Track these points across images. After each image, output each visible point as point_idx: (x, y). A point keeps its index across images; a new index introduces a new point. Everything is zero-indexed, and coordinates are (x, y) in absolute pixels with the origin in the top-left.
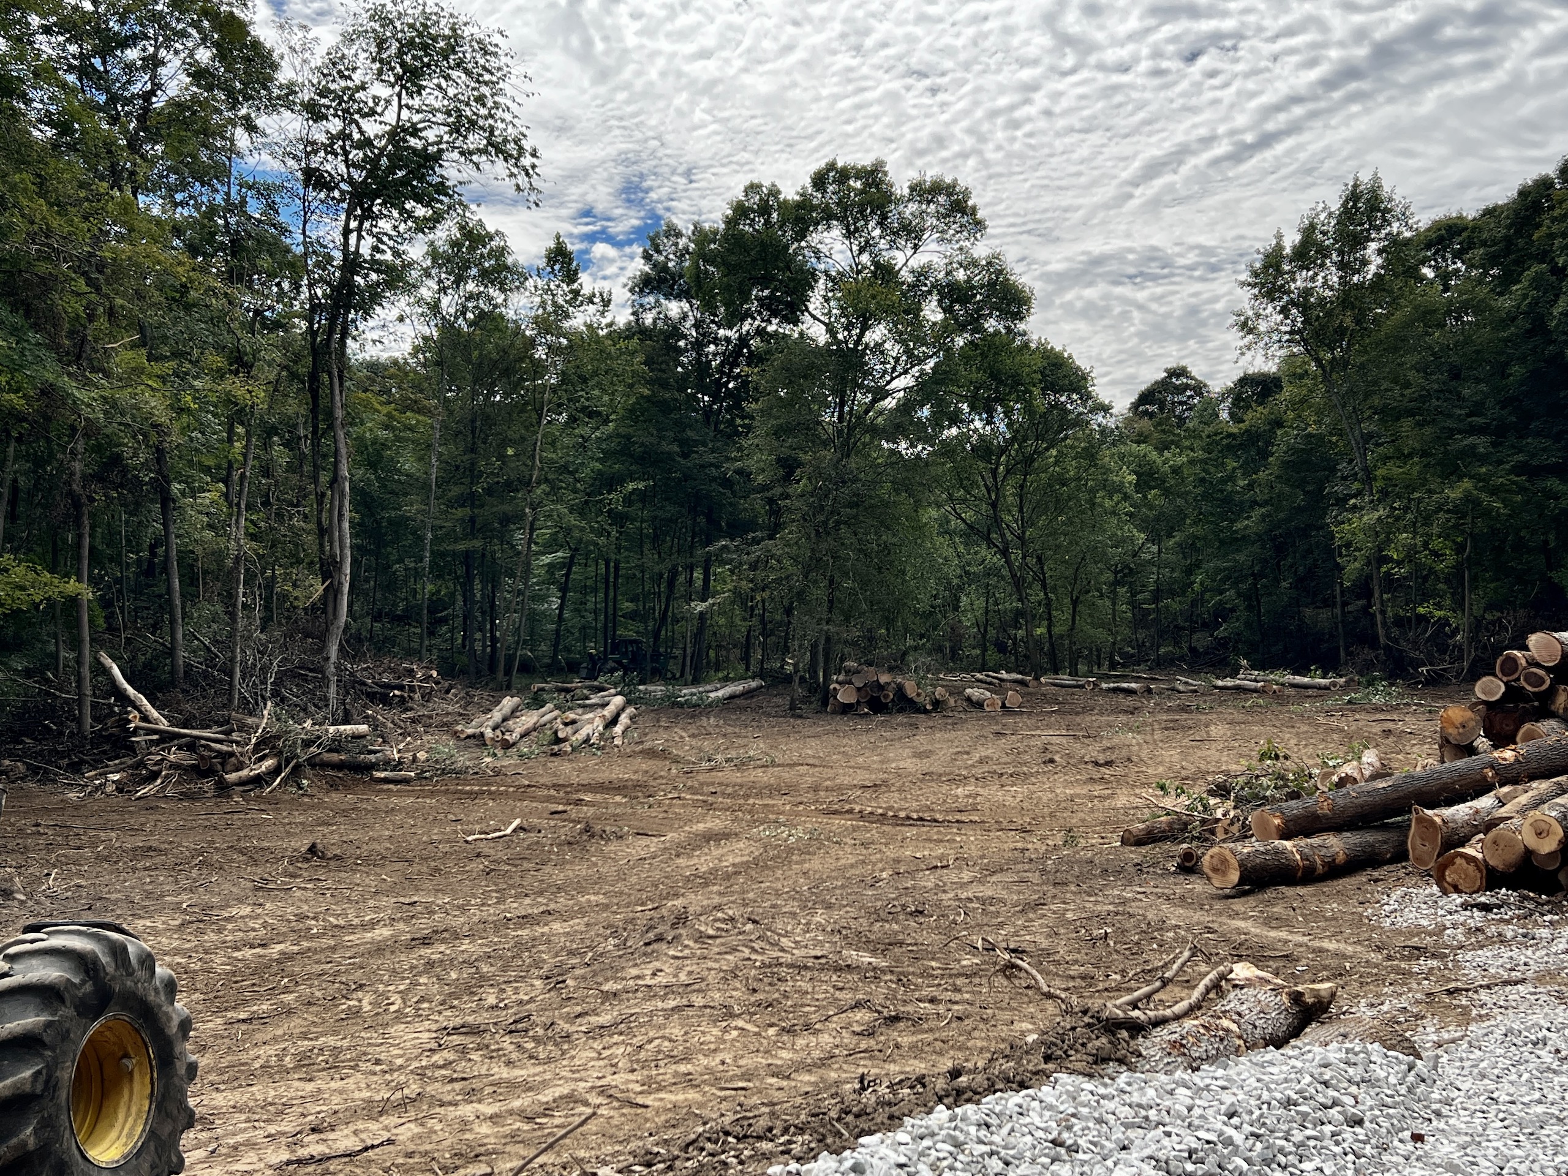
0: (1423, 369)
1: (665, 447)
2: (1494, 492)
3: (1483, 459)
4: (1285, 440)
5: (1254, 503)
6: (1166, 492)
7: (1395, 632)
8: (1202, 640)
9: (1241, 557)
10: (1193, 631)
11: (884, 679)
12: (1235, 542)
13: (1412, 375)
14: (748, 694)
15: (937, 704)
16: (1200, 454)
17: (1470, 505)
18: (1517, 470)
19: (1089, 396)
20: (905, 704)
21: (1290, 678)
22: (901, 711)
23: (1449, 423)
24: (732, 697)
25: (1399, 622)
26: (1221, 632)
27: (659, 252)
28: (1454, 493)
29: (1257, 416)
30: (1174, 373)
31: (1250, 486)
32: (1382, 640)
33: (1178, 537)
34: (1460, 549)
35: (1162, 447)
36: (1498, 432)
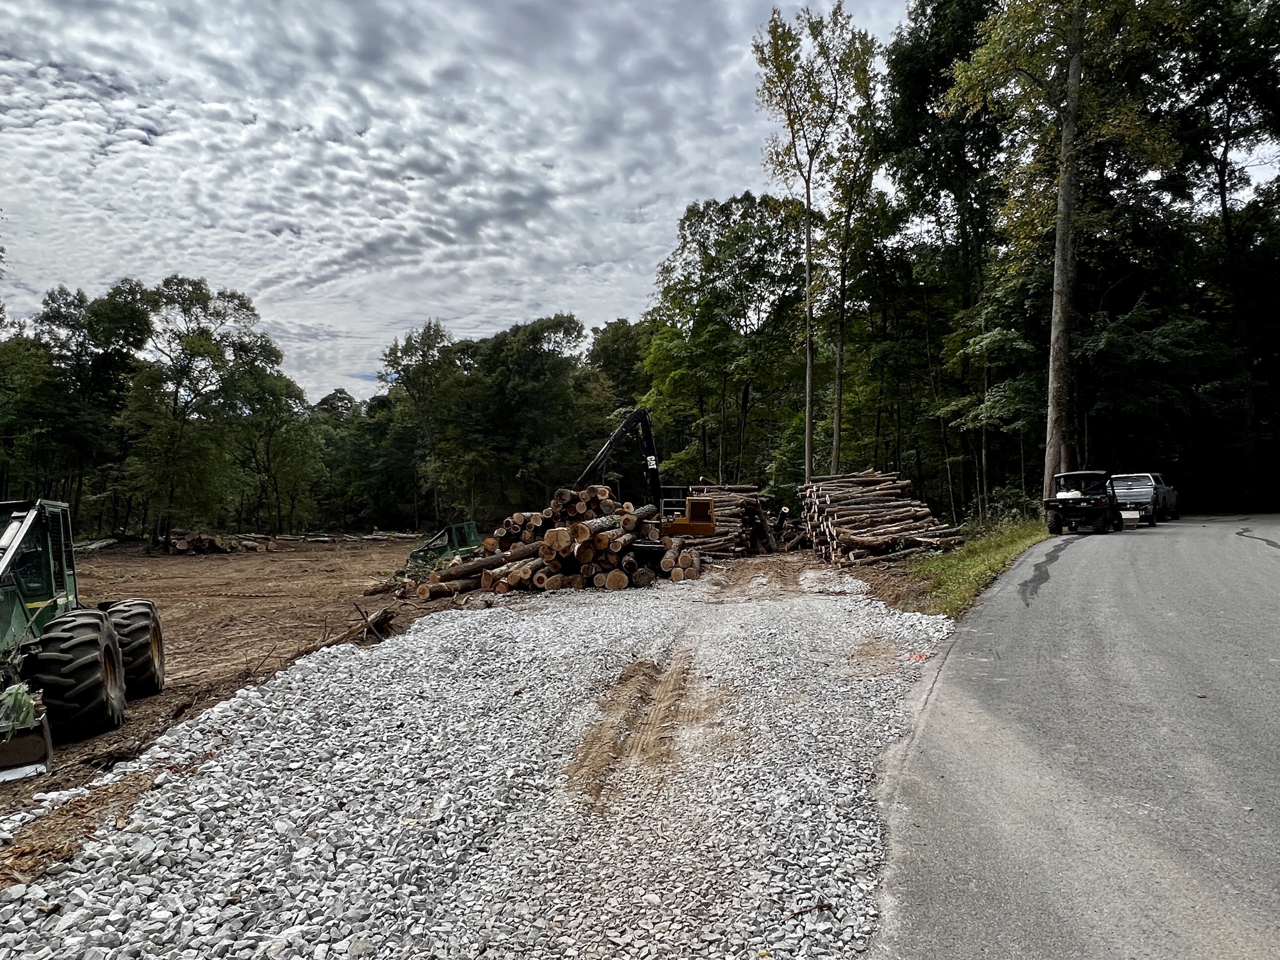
0: (457, 404)
1: (59, 410)
2: (483, 457)
3: (480, 444)
4: (395, 426)
5: (379, 456)
6: (338, 449)
7: (443, 515)
8: (350, 518)
9: (372, 480)
10: (346, 513)
11: (204, 537)
12: (370, 473)
13: (453, 407)
14: (108, 546)
15: (232, 548)
16: (353, 431)
17: (474, 463)
18: (493, 448)
19: (304, 401)
20: (213, 549)
21: (397, 534)
22: (212, 552)
23: (468, 428)
24: (101, 548)
25: (445, 510)
26: (362, 514)
27: (53, 302)
28: (469, 457)
29: (380, 415)
30: (337, 391)
31: (377, 448)
32: (438, 518)
33: (341, 469)
34: (470, 480)
35: (336, 427)
36: (486, 432)
